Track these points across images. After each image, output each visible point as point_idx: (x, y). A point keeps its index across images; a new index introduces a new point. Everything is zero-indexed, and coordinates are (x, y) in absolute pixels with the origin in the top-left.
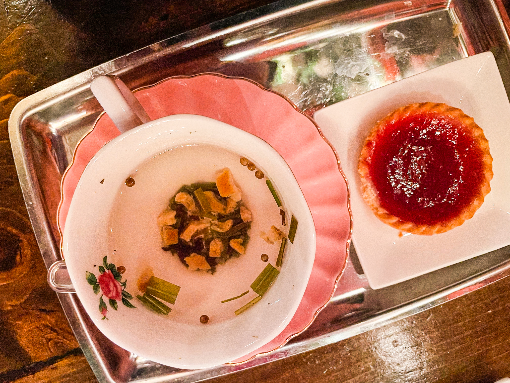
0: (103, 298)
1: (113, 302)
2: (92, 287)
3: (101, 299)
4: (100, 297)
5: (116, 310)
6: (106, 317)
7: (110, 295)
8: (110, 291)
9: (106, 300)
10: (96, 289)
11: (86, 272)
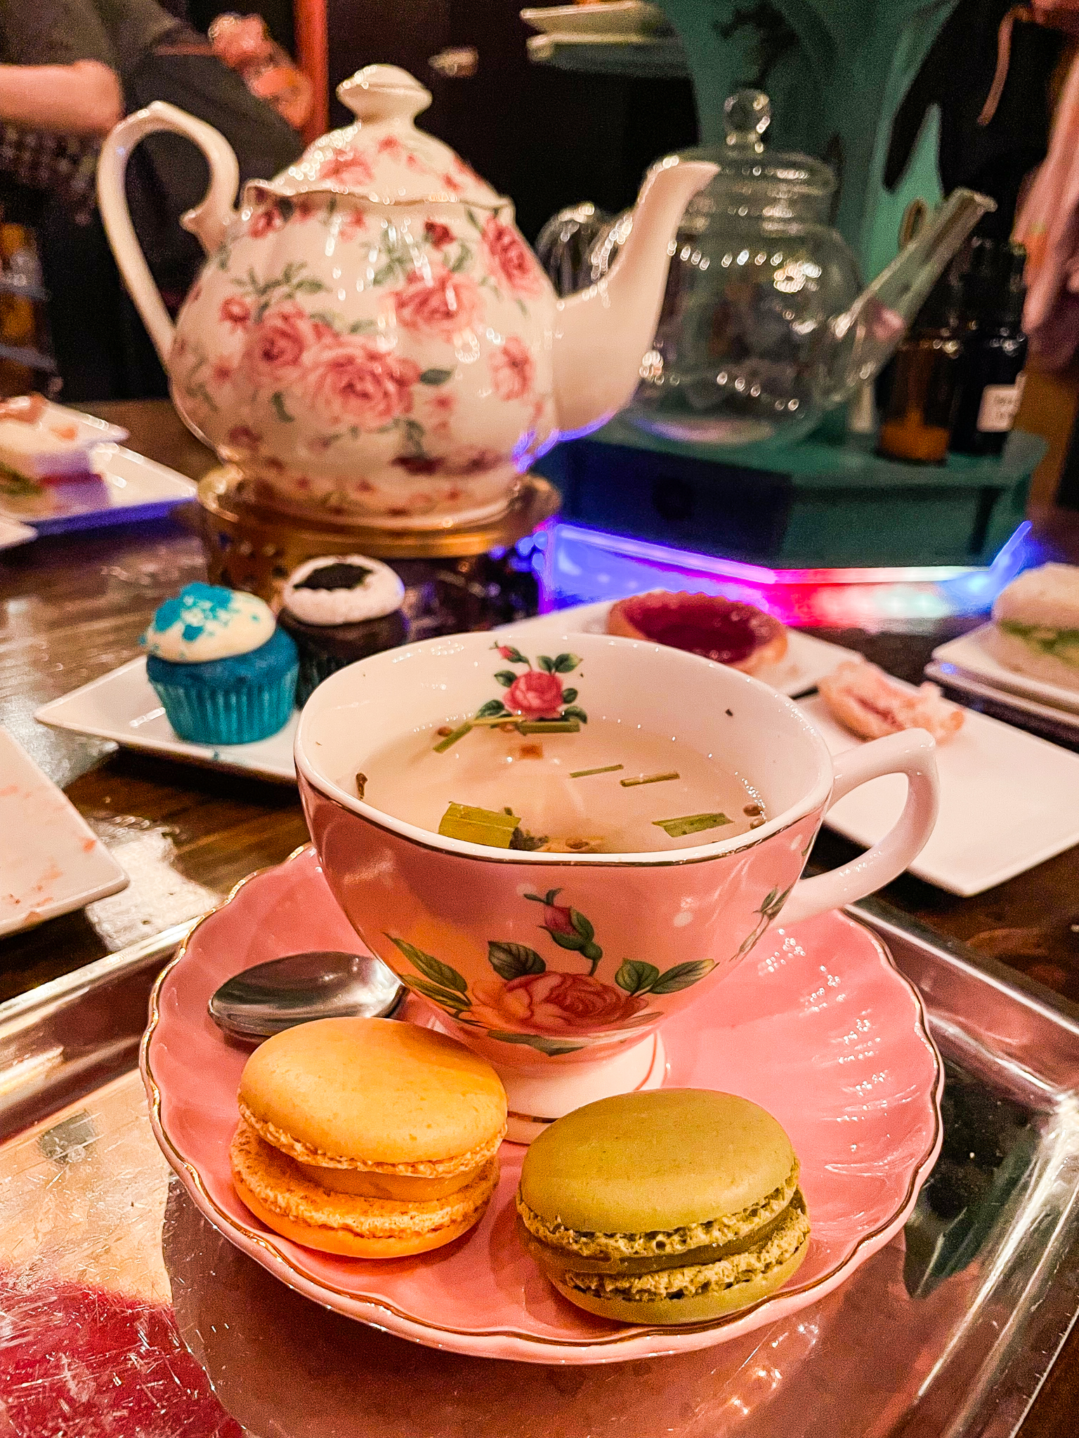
0: (526, 665)
1: (509, 679)
2: (554, 657)
3: (525, 661)
4: (531, 662)
5: (496, 676)
6: (496, 650)
7: (522, 684)
8: (529, 688)
9: (519, 669)
10: (547, 663)
11: (581, 657)
